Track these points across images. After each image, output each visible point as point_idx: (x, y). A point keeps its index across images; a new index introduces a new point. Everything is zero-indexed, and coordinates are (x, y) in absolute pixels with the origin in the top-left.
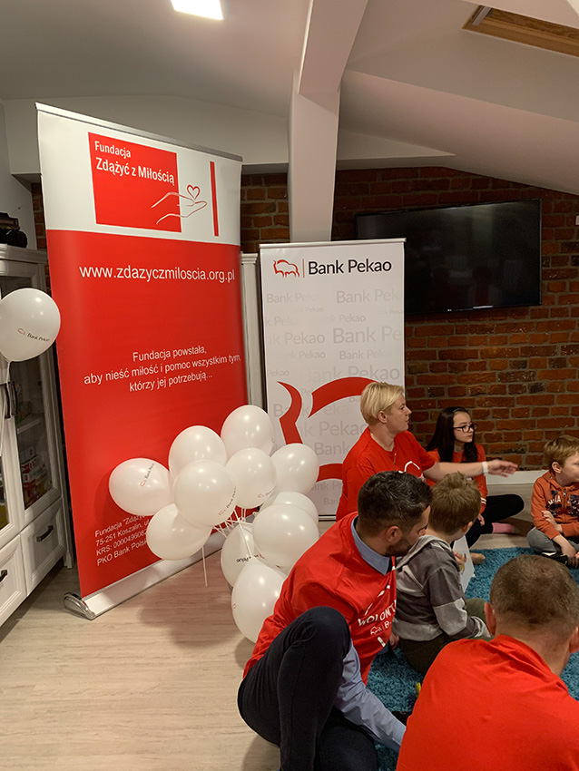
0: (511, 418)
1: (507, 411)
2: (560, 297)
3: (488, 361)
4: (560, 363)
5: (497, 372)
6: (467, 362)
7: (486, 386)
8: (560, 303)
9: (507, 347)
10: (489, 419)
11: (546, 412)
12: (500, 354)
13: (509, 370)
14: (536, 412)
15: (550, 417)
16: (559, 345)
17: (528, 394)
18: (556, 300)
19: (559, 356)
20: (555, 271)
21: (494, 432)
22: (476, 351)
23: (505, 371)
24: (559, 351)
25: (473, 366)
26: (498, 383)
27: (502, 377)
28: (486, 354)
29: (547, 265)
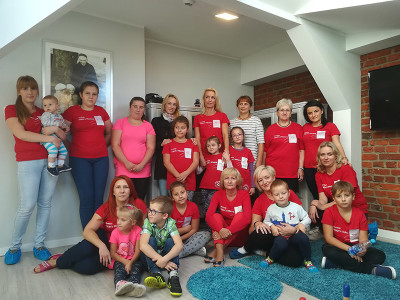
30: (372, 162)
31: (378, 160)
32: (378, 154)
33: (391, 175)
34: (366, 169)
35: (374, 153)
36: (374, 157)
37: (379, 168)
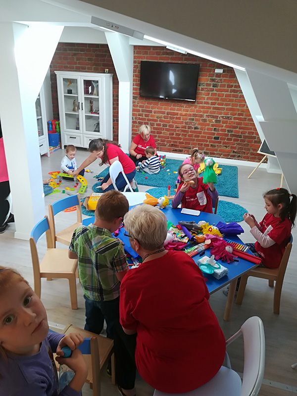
0: (187, 137)
1: (186, 135)
2: (207, 98)
3: (182, 117)
4: (205, 120)
5: (184, 121)
6: (175, 116)
7: (180, 125)
8: (207, 100)
9: (188, 113)
10: (180, 136)
11: (199, 136)
12: (186, 115)
13: (188, 121)
14: (195, 136)
15: (200, 138)
16: (205, 114)
17: (193, 130)
18: (206, 98)
19: (205, 118)
20: (206, 88)
21: (182, 141)
22: (178, 113)
23: (187, 121)
24: (205, 116)
25: (177, 118)
26: (184, 125)
27: (186, 123)
28: (181, 115)
29: (204, 86)
30: (138, 113)
31: (141, 113)
32: (141, 109)
33: (146, 121)
34: (134, 117)
35: (138, 108)
36: (139, 111)
37: (141, 117)
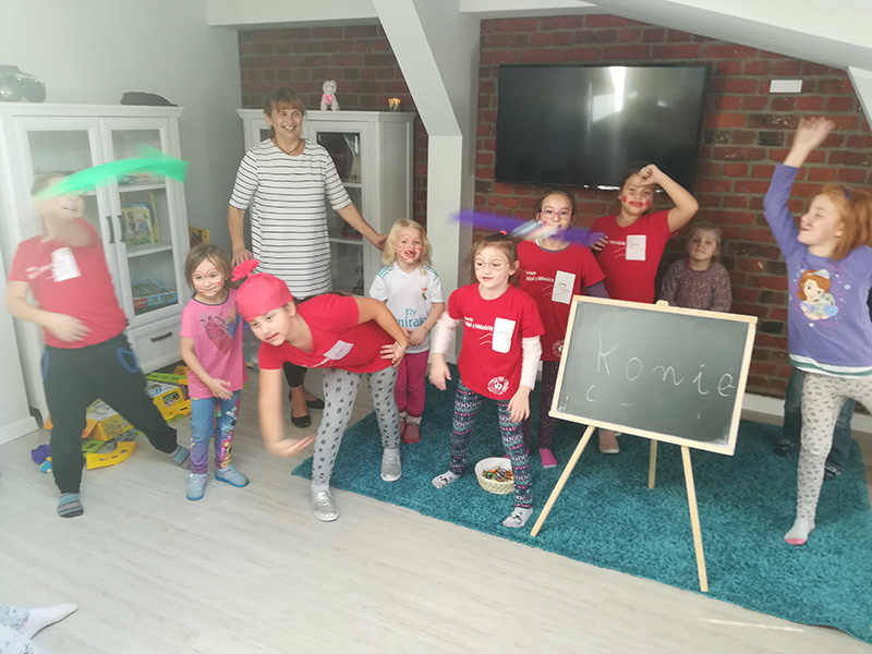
2: (737, 183)
8: (736, 190)
16: (730, 242)
18: (732, 187)
19: (727, 256)
20: (733, 150)
24: (727, 248)
29: (725, 142)
